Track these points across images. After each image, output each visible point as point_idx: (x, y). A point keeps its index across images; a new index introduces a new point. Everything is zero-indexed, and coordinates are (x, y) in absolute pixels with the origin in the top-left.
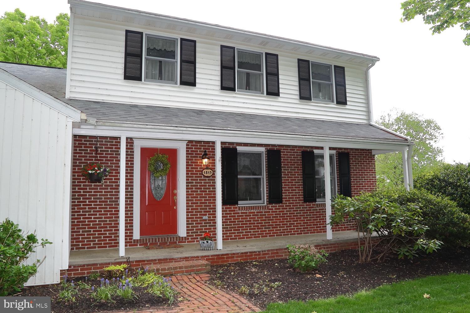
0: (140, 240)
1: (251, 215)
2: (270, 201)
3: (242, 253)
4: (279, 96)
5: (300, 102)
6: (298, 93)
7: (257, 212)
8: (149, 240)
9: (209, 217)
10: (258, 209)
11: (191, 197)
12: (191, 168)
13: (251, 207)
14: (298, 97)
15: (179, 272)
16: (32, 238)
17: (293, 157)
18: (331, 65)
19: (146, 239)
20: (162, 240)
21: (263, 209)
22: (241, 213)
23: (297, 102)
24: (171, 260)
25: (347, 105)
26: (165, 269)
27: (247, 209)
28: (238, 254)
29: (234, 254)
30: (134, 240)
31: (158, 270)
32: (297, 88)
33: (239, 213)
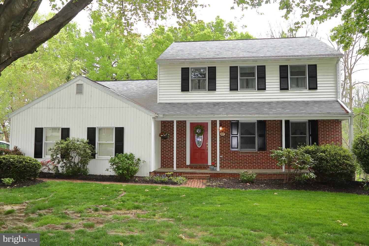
0: (189, 165)
1: (247, 157)
2: (260, 149)
3: (229, 174)
4: (266, 90)
5: (280, 91)
6: (279, 86)
7: (250, 155)
8: (194, 165)
9: (223, 156)
10: (251, 153)
11: (214, 146)
12: (214, 132)
13: (247, 152)
14: (279, 89)
15: (195, 178)
16: (139, 159)
17: (275, 125)
18: (306, 65)
19: (196, 165)
20: (199, 166)
21: (254, 153)
22: (241, 155)
23: (279, 92)
24: (195, 173)
25: (317, 89)
26: (189, 176)
27: (244, 153)
28: (227, 174)
29: (225, 174)
30: (187, 165)
31: (186, 176)
32: (279, 84)
33: (240, 155)
